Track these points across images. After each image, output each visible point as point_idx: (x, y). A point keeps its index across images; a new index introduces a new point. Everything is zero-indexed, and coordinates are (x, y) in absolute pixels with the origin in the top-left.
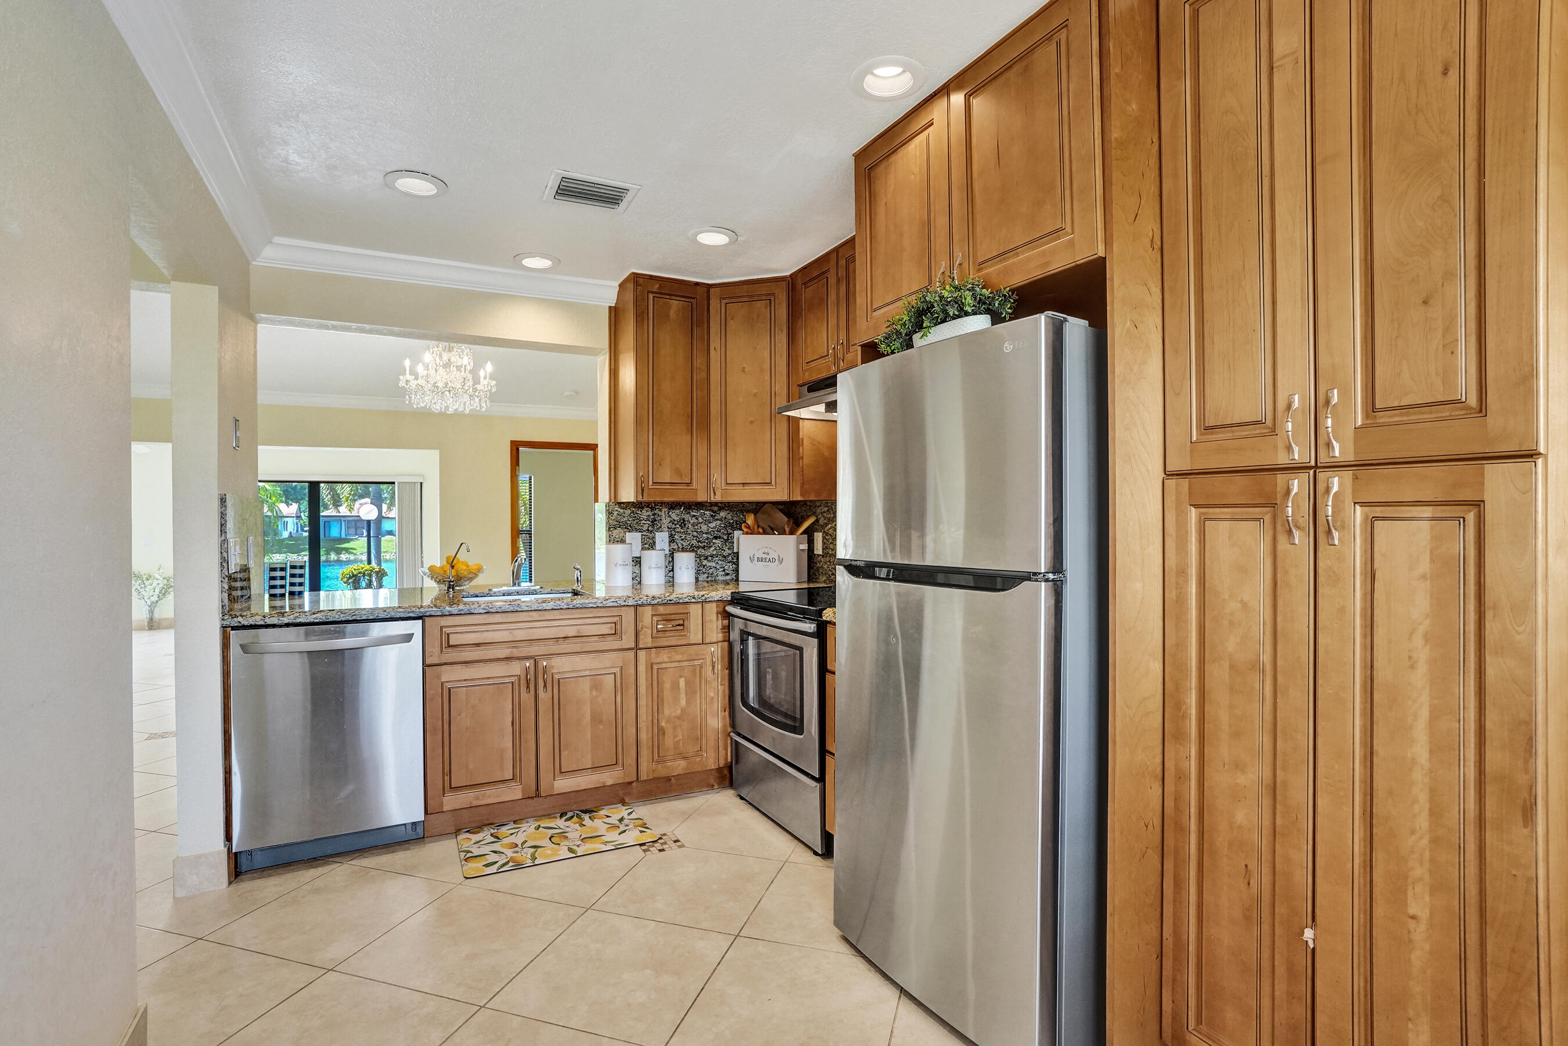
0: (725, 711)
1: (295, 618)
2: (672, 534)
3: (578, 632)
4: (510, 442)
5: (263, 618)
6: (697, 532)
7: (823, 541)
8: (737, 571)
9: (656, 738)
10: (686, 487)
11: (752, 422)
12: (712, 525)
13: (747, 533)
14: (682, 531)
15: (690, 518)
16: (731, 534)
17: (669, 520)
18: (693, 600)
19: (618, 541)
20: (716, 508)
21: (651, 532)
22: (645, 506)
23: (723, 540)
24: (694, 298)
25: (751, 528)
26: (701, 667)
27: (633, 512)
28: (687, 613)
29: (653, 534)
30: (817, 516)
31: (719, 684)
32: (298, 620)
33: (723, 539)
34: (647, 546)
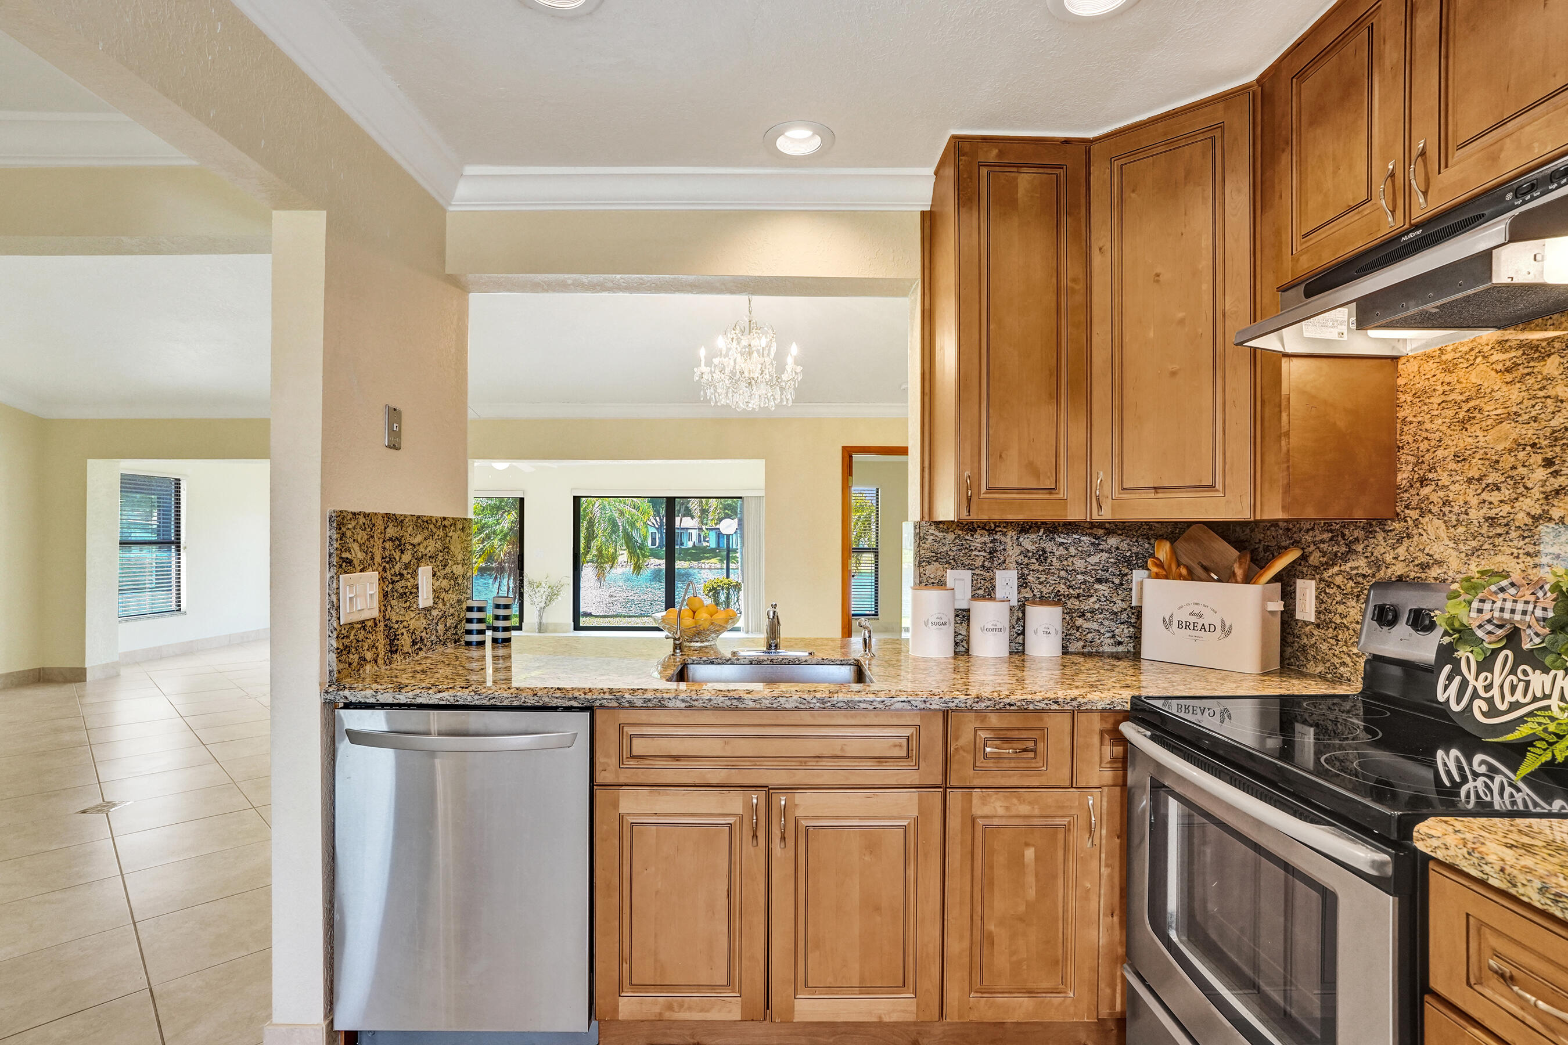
0: (1112, 916)
1: (415, 696)
2: (1023, 575)
3: (842, 750)
4: (841, 449)
5: (374, 694)
6: (1067, 571)
7: (1317, 597)
8: (1137, 638)
9: (977, 951)
10: (1047, 496)
11: (1174, 374)
12: (1093, 560)
13: (1157, 576)
14: (1041, 568)
15: (1055, 548)
16: (1126, 575)
17: (1018, 550)
18: (1055, 707)
19: (933, 583)
20: (1100, 532)
21: (988, 569)
22: (979, 527)
23: (1112, 585)
24: (1060, 167)
25: (1166, 567)
26: (1067, 829)
27: (959, 537)
28: (1042, 729)
29: (991, 573)
30: (1303, 549)
31: (1103, 863)
32: (419, 701)
33: (1113, 583)
34: (981, 592)
